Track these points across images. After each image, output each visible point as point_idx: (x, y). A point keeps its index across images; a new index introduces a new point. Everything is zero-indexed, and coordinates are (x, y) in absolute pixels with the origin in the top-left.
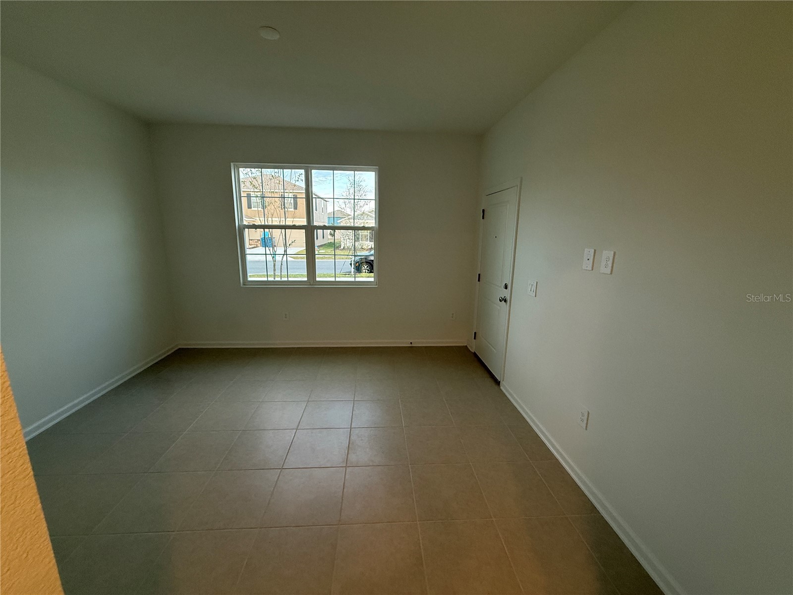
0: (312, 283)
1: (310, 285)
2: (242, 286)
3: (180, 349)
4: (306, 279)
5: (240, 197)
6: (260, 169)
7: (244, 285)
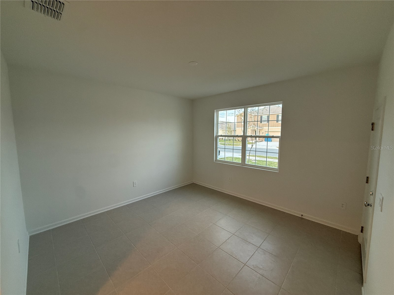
0: (243, 165)
1: (242, 165)
2: (214, 161)
3: (193, 183)
4: (241, 163)
5: (218, 123)
6: (226, 111)
7: (216, 161)
